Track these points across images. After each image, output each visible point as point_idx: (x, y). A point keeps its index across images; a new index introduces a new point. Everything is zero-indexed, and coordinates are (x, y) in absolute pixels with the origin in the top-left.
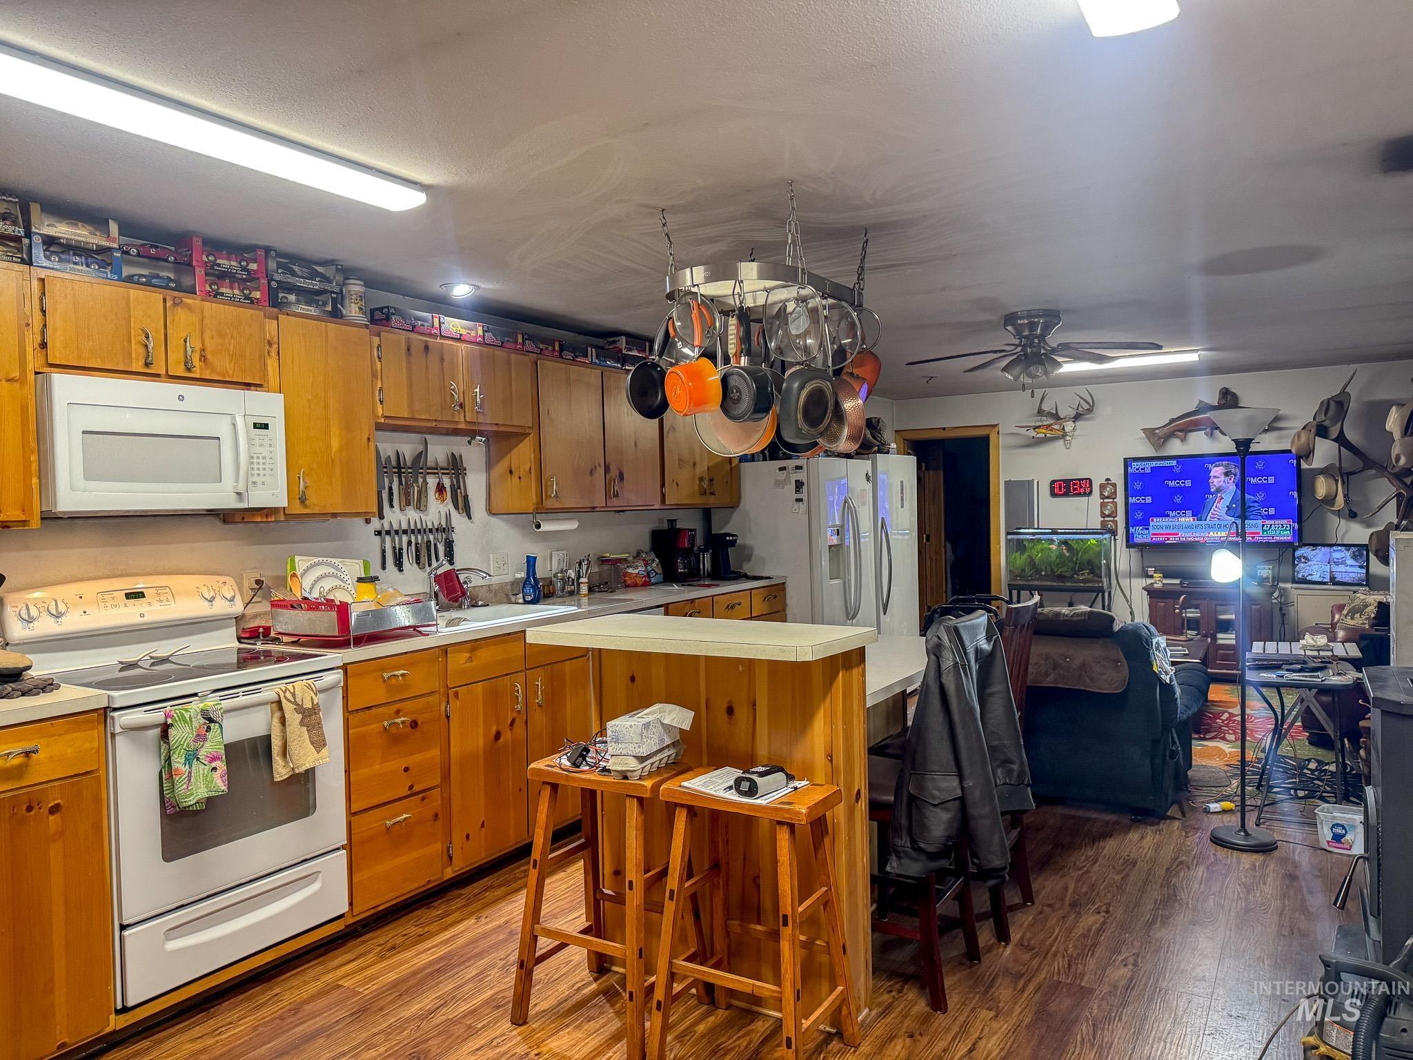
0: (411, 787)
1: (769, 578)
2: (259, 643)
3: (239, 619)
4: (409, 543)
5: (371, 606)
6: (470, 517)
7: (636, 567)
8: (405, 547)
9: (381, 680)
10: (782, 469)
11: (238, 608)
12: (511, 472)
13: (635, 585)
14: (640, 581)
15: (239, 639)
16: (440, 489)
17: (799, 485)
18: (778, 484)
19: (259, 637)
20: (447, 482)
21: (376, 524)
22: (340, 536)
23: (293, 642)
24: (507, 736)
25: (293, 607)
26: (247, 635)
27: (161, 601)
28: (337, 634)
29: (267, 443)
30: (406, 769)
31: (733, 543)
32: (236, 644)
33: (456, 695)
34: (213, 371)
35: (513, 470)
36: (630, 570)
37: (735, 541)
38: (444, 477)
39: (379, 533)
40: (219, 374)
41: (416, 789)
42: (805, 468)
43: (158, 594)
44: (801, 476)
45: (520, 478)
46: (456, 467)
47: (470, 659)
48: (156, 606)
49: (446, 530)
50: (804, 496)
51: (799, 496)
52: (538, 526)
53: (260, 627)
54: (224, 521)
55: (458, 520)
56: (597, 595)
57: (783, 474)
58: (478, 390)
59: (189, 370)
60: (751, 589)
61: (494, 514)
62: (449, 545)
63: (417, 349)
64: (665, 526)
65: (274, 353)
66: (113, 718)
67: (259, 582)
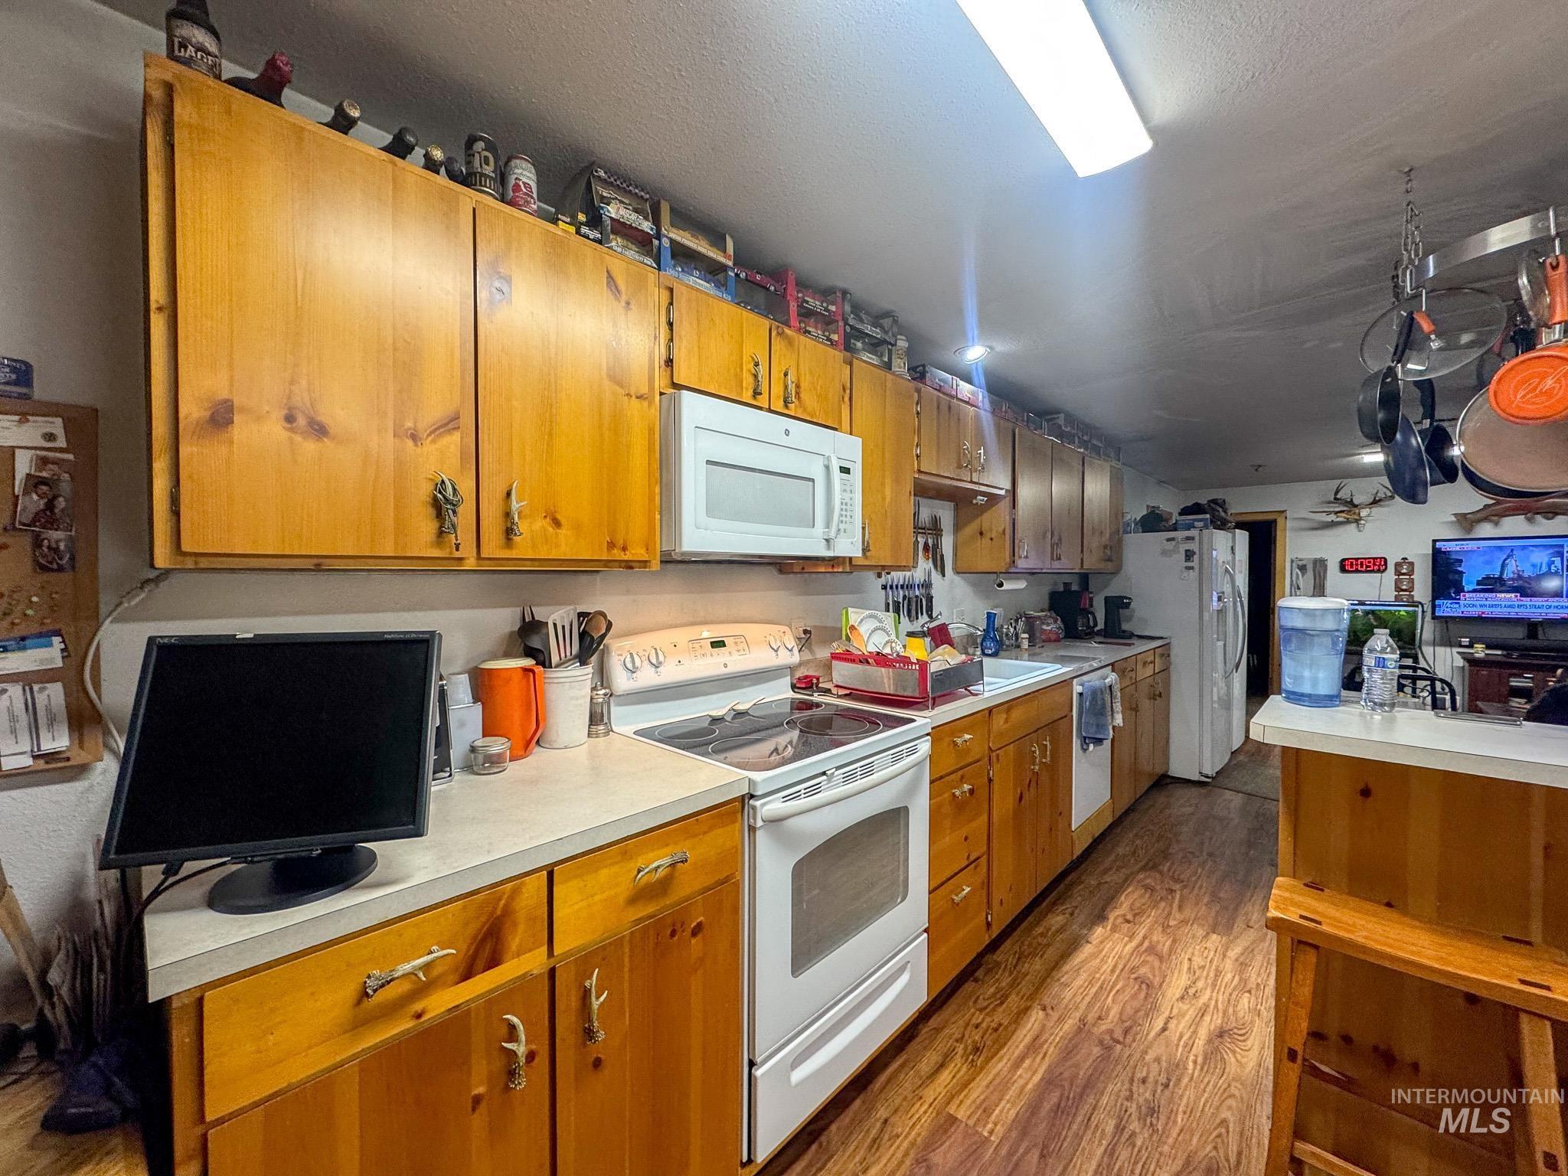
0: (968, 858)
1: (1162, 638)
2: (816, 694)
3: (792, 669)
4: (904, 597)
5: (941, 665)
6: (944, 576)
7: (1048, 625)
8: (901, 600)
9: (952, 745)
10: (1169, 540)
11: (796, 658)
12: (981, 534)
13: (1049, 640)
14: (1053, 637)
15: (794, 687)
16: (926, 547)
17: (1189, 555)
18: (1164, 553)
19: (812, 687)
20: (930, 542)
21: (882, 580)
22: (857, 590)
23: (846, 695)
24: (1026, 796)
25: (861, 661)
26: (804, 686)
27: (738, 651)
28: (918, 695)
29: (848, 489)
30: (966, 839)
31: (1127, 606)
32: (791, 694)
33: (998, 756)
34: (805, 410)
35: (984, 532)
36: (1044, 627)
37: (1129, 603)
38: (929, 536)
39: (884, 587)
40: (809, 414)
41: (972, 858)
42: (1197, 538)
43: (736, 643)
44: (1193, 546)
45: (991, 539)
46: (935, 528)
47: (1006, 721)
48: (736, 656)
49: (927, 585)
50: (1195, 563)
51: (1190, 564)
52: (1001, 585)
53: (814, 677)
54: (781, 571)
55: (936, 577)
56: (1037, 650)
57: (1170, 545)
58: (982, 451)
59: (787, 407)
60: (1154, 649)
61: (958, 573)
62: (930, 599)
63: (944, 408)
64: (1061, 589)
65: (847, 399)
66: (754, 808)
67: (805, 632)
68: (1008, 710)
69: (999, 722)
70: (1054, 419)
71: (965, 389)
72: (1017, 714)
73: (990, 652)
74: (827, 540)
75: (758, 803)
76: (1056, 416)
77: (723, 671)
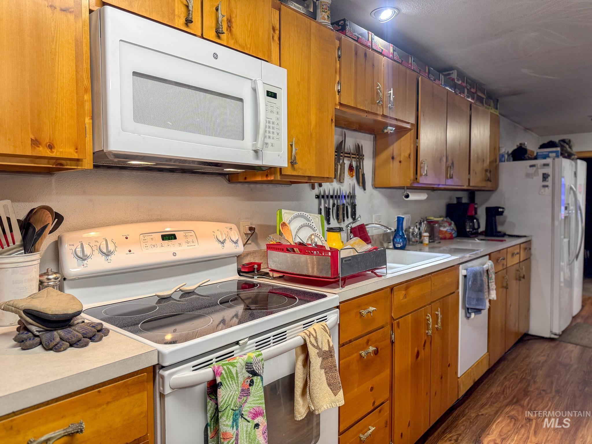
0: (374, 403)
1: (525, 236)
2: (256, 277)
3: (239, 257)
4: (334, 205)
5: (350, 252)
6: (365, 189)
7: (444, 227)
8: (331, 207)
9: (359, 315)
10: (531, 166)
11: (240, 249)
12: (393, 158)
13: (445, 238)
14: (448, 236)
15: (239, 272)
16: (351, 168)
17: (545, 177)
18: (528, 175)
19: (254, 272)
20: (354, 164)
21: (316, 191)
22: (296, 198)
23: (280, 277)
24: (422, 354)
25: (288, 250)
26: (246, 270)
27: (188, 242)
28: (330, 276)
29: (275, 110)
30: (372, 389)
31: (501, 213)
32: (237, 277)
33: (398, 324)
34: (236, 42)
35: (395, 157)
36: (442, 229)
37: (503, 212)
38: (353, 159)
39: (318, 197)
40: (240, 45)
41: (377, 404)
42: (551, 165)
43: (186, 236)
44: (548, 170)
45: (400, 162)
46: (358, 154)
47: (405, 296)
48: (185, 247)
49: (352, 196)
50: (549, 182)
51: (545, 183)
52: (407, 196)
53: (255, 263)
54: (229, 181)
55: (359, 191)
56: (435, 244)
57: (532, 170)
58: (392, 92)
59: (219, 37)
60: (520, 244)
61: (376, 188)
62: (354, 207)
63: (361, 54)
64: (455, 202)
65: (276, 38)
66: (162, 377)
67: (251, 229)
68: (407, 288)
69: (399, 296)
70: (449, 74)
71: (379, 43)
72: (414, 291)
73: (399, 246)
74: (256, 152)
75: (166, 373)
76: (451, 72)
77: (172, 258)
